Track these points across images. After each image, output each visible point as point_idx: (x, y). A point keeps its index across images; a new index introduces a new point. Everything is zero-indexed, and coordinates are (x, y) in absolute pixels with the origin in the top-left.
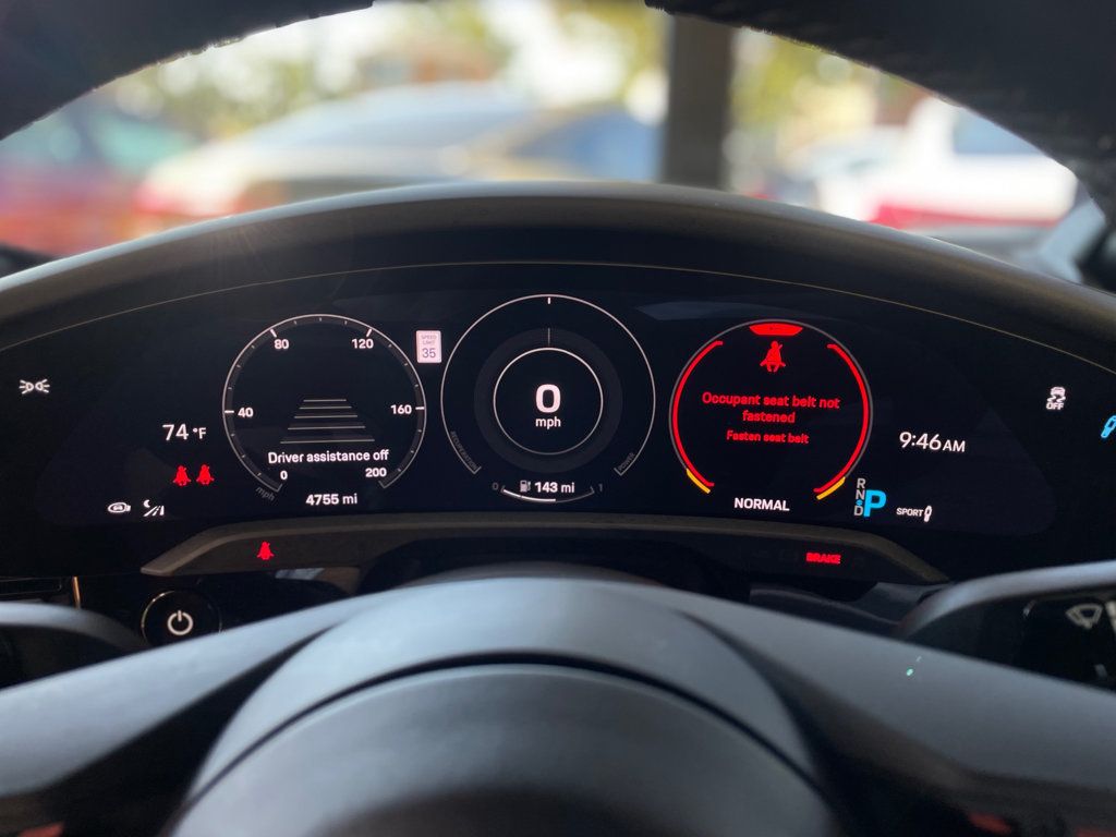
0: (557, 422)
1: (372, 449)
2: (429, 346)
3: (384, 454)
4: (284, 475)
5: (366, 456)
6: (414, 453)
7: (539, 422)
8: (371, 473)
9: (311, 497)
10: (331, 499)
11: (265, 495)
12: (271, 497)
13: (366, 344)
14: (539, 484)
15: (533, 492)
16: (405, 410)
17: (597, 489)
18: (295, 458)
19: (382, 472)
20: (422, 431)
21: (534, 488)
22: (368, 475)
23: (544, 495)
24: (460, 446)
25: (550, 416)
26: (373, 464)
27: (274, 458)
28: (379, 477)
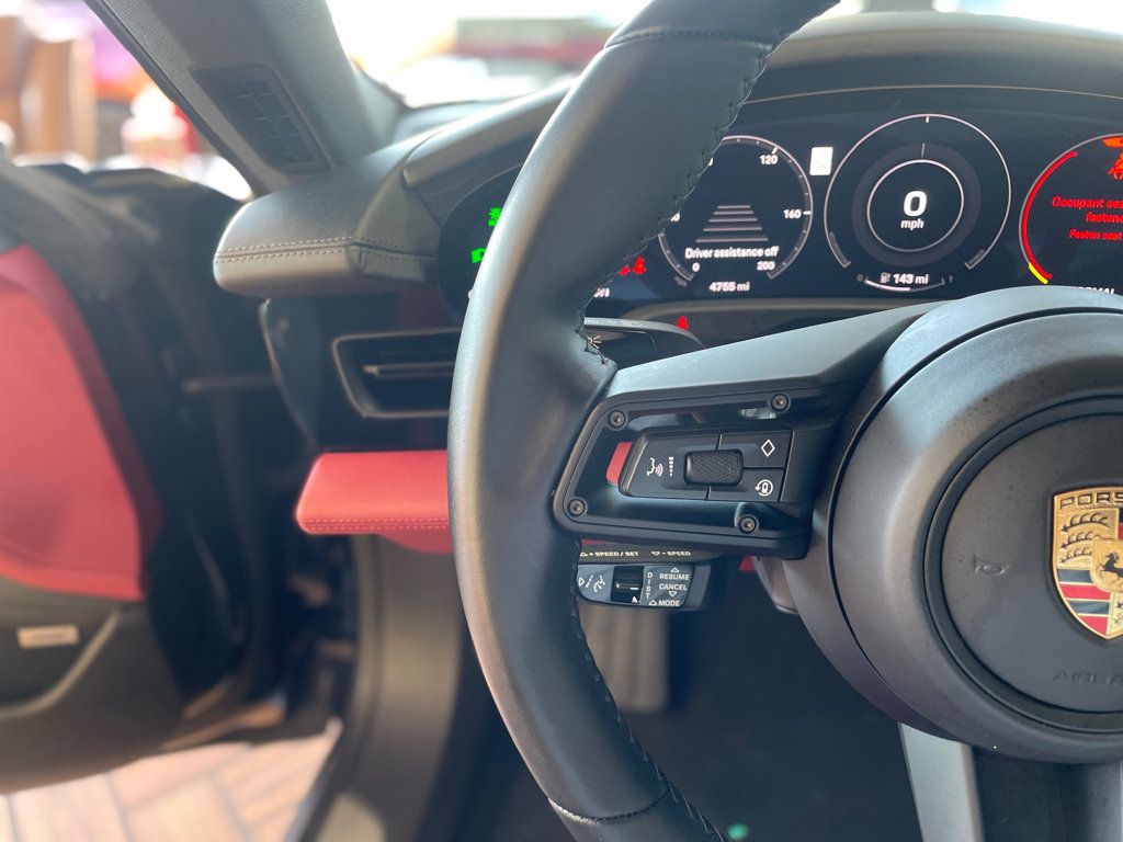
0: (920, 224)
1: (765, 246)
2: (822, 161)
3: (774, 251)
4: (696, 267)
5: (759, 252)
6: (798, 250)
7: (904, 224)
8: (762, 266)
9: (714, 284)
10: (729, 286)
11: (680, 282)
12: (685, 284)
13: (770, 160)
14: (896, 276)
15: (891, 282)
16: (794, 214)
17: (947, 281)
18: (706, 254)
19: (770, 265)
20: (807, 232)
21: (892, 279)
22: (759, 268)
23: (900, 285)
24: (836, 245)
25: (915, 218)
26: (764, 258)
27: (690, 253)
28: (768, 271)
